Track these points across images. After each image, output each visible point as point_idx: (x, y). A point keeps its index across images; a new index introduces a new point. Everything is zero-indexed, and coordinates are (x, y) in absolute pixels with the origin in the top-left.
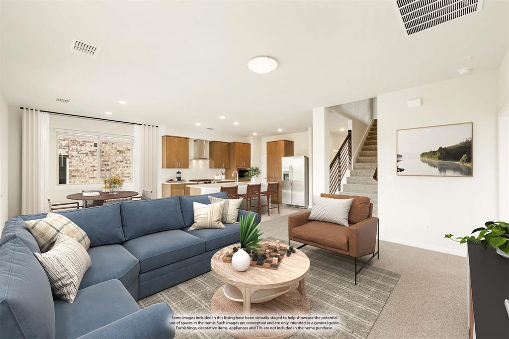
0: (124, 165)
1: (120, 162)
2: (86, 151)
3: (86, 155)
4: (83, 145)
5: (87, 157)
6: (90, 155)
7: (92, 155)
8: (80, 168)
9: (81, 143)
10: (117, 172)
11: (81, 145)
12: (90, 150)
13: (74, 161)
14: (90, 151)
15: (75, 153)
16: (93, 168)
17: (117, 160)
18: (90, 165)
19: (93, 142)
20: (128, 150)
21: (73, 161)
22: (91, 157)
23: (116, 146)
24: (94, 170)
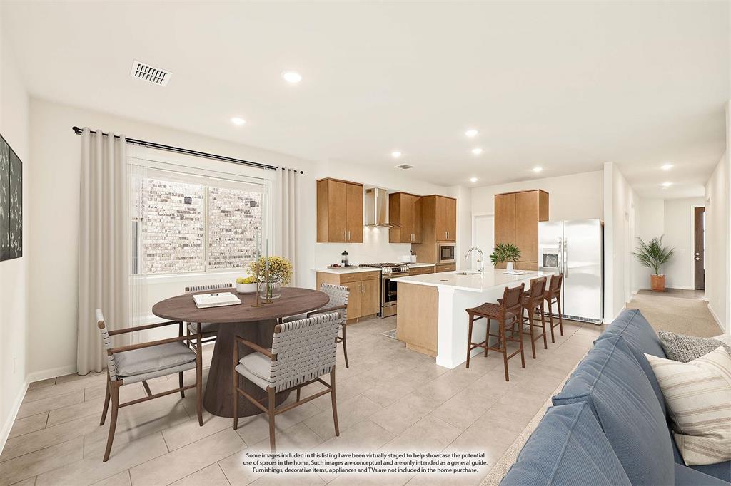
0: (233, 236)
1: (227, 230)
2: (171, 212)
3: (172, 218)
4: (166, 201)
5: (173, 220)
6: (179, 218)
7: (182, 219)
8: (161, 242)
9: (163, 197)
10: (222, 248)
11: (163, 200)
12: (177, 209)
13: (152, 227)
14: (178, 212)
15: (153, 215)
16: (182, 242)
17: (221, 227)
18: (178, 235)
19: (182, 195)
20: (239, 210)
21: (150, 228)
22: (180, 221)
23: (219, 202)
24: (185, 245)
